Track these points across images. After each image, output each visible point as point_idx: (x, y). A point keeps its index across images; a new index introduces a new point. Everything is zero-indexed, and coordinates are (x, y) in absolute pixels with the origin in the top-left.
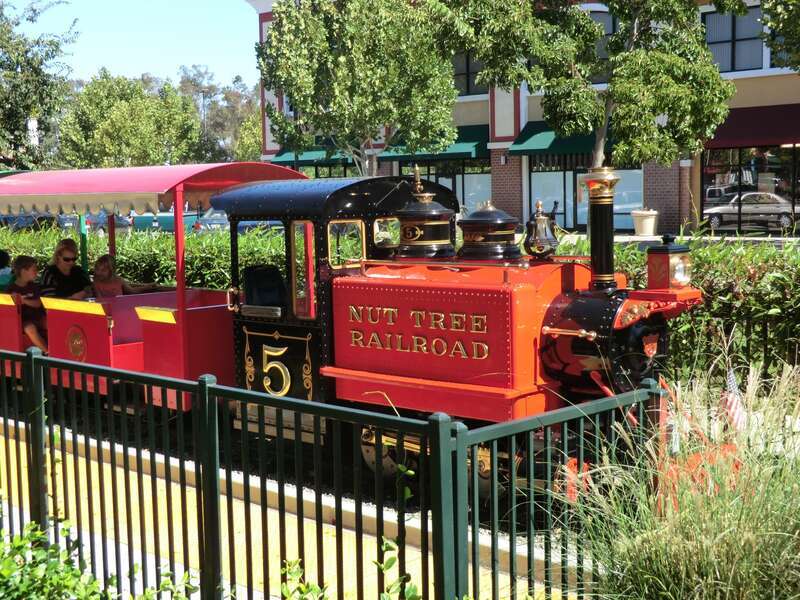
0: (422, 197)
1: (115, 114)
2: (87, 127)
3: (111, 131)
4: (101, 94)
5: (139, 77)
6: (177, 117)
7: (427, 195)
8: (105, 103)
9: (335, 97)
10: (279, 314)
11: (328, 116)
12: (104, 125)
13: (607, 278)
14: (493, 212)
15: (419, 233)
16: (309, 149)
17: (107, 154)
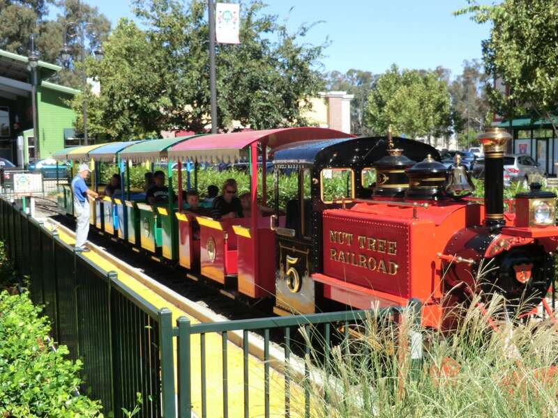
0: (393, 152)
1: (397, 95)
2: (381, 104)
3: (394, 106)
4: (391, 82)
5: (434, 69)
6: (434, 96)
7: (397, 150)
8: (393, 88)
9: (537, 78)
10: (294, 234)
11: (531, 93)
12: (390, 103)
13: (496, 217)
14: (431, 163)
15: (386, 178)
16: (519, 117)
17: (391, 123)
